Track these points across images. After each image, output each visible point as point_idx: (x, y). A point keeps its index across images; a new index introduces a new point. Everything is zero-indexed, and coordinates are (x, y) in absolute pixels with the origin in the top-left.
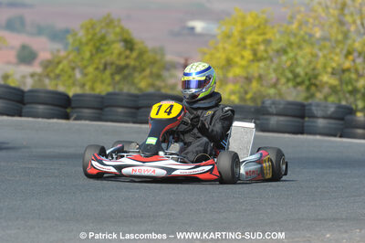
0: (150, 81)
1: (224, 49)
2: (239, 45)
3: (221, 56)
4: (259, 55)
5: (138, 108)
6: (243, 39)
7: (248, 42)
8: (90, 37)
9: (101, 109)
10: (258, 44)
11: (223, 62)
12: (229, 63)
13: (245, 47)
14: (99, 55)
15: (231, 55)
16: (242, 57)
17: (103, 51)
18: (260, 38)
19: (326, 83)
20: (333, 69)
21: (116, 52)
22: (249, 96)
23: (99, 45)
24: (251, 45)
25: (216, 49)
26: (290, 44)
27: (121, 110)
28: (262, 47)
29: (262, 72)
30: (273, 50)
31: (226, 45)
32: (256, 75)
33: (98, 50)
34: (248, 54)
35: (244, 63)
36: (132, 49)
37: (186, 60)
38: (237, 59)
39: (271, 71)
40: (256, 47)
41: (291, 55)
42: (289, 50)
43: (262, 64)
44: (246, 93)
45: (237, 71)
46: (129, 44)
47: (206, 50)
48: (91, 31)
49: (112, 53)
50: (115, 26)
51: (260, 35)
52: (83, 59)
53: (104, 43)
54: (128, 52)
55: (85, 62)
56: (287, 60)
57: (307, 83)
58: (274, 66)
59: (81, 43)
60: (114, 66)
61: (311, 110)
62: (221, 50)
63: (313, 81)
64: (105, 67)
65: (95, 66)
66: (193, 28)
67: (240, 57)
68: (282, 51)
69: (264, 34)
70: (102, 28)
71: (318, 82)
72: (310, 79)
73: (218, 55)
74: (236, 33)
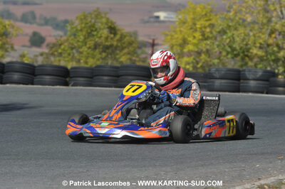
0: (128, 56)
1: (181, 31)
2: (191, 28)
3: (178, 37)
4: (206, 36)
5: (118, 76)
6: (195, 24)
7: (198, 26)
8: (83, 25)
9: (91, 78)
11: (180, 41)
12: (185, 42)
13: (196, 30)
14: (91, 38)
15: (186, 36)
16: (194, 37)
17: (93, 35)
18: (207, 23)
19: (256, 54)
20: (261, 44)
21: (104, 36)
22: (199, 66)
23: (91, 31)
24: (201, 28)
25: (175, 32)
26: (229, 27)
27: (106, 78)
28: (208, 30)
29: (208, 47)
30: (216, 31)
31: (182, 29)
32: (204, 50)
33: (89, 35)
34: (198, 35)
35: (195, 41)
36: (115, 34)
37: (154, 40)
38: (190, 39)
39: (215, 46)
40: (204, 29)
41: (230, 34)
42: (228, 31)
43: (208, 42)
44: (197, 63)
45: (190, 47)
46: (113, 30)
47: (167, 33)
48: (84, 21)
49: (101, 37)
50: (102, 17)
51: (207, 20)
52: (78, 41)
53: (94, 29)
54: (112, 36)
55: (80, 44)
56: (226, 39)
57: (241, 55)
58: (217, 43)
59: (77, 30)
60: (101, 47)
61: (244, 74)
62: (179, 33)
63: (246, 53)
64: (96, 46)
65: (88, 46)
66: (158, 17)
67: (192, 38)
68: (223, 32)
69: (210, 20)
70: (92, 19)
71: (249, 54)
72: (243, 52)
73: (176, 36)
74: (189, 20)
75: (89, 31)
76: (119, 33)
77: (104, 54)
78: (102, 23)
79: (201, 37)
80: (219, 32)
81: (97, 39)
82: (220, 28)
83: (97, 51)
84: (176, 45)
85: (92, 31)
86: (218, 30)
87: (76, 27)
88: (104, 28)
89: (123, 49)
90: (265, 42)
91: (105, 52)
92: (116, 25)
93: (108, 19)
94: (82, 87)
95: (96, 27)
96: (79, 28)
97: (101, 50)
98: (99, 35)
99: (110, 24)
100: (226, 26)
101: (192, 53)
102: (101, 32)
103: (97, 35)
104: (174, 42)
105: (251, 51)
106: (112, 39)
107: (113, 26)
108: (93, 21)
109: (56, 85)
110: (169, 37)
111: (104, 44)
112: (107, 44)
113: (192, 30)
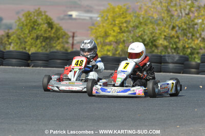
0: (62, 45)
1: (103, 26)
2: (111, 24)
3: (102, 30)
4: (123, 29)
6: (114, 21)
7: (117, 22)
8: (28, 21)
9: (48, 61)
10: (122, 23)
11: (103, 34)
12: (106, 35)
13: (115, 25)
14: (34, 31)
15: (107, 30)
16: (114, 30)
17: (35, 29)
18: (124, 20)
19: (161, 44)
20: (165, 36)
21: (43, 29)
22: (117, 52)
24: (118, 24)
25: (99, 26)
26: (140, 23)
27: (59, 61)
28: (125, 25)
29: (125, 39)
30: (131, 26)
31: (104, 24)
32: (122, 40)
33: (33, 28)
34: (117, 29)
35: (115, 34)
36: (52, 28)
37: (74, 33)
39: (130, 38)
40: (121, 25)
41: (142, 29)
42: (139, 26)
43: (125, 35)
44: (116, 50)
45: (111, 39)
46: (50, 25)
47: (93, 27)
48: (29, 18)
49: (41, 30)
50: (42, 15)
51: (123, 18)
52: (24, 34)
53: (36, 24)
54: (50, 29)
55: (25, 35)
56: (139, 32)
57: (150, 44)
58: (132, 35)
59: (23, 25)
60: (42, 38)
61: (165, 59)
62: (101, 27)
63: (154, 43)
64: (37, 38)
65: (31, 37)
66: (71, 15)
67: (112, 31)
68: (136, 27)
69: (126, 17)
70: (34, 16)
71: (157, 44)
72: (152, 42)
73: (100, 30)
74: (109, 17)
75: (33, 25)
76: (55, 27)
77: (44, 44)
78: (42, 19)
79: (119, 31)
80: (134, 27)
81: (38, 32)
82: (135, 23)
83: (38, 41)
84: (100, 37)
85: (35, 25)
86: (132, 25)
87: (23, 23)
88: (44, 23)
89: (58, 39)
90: (168, 34)
91: (45, 42)
92: (52, 21)
93: (47, 16)
94: (42, 68)
95: (38, 22)
96: (25, 23)
97: (41, 40)
98: (40, 29)
99: (49, 20)
100: (138, 22)
101: (112, 43)
102: (41, 26)
103: (38, 29)
104: (98, 34)
105: (158, 41)
106: (49, 31)
107: (50, 22)
108: (35, 18)
109: (22, 66)
110: (94, 31)
111: (43, 35)
112: (45, 35)
113: (112, 26)
